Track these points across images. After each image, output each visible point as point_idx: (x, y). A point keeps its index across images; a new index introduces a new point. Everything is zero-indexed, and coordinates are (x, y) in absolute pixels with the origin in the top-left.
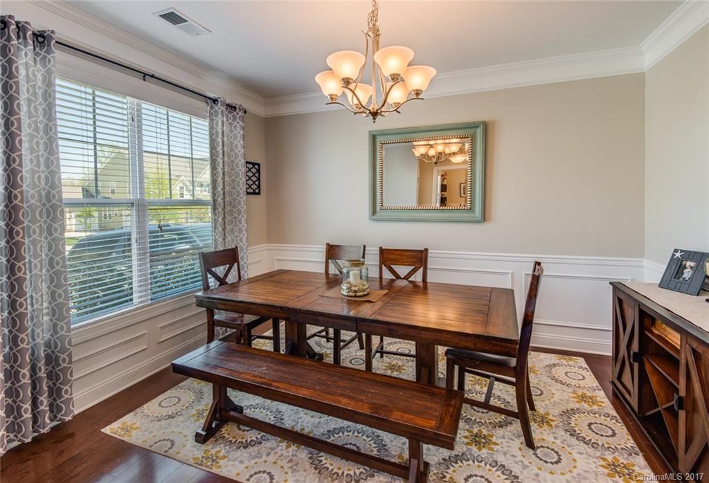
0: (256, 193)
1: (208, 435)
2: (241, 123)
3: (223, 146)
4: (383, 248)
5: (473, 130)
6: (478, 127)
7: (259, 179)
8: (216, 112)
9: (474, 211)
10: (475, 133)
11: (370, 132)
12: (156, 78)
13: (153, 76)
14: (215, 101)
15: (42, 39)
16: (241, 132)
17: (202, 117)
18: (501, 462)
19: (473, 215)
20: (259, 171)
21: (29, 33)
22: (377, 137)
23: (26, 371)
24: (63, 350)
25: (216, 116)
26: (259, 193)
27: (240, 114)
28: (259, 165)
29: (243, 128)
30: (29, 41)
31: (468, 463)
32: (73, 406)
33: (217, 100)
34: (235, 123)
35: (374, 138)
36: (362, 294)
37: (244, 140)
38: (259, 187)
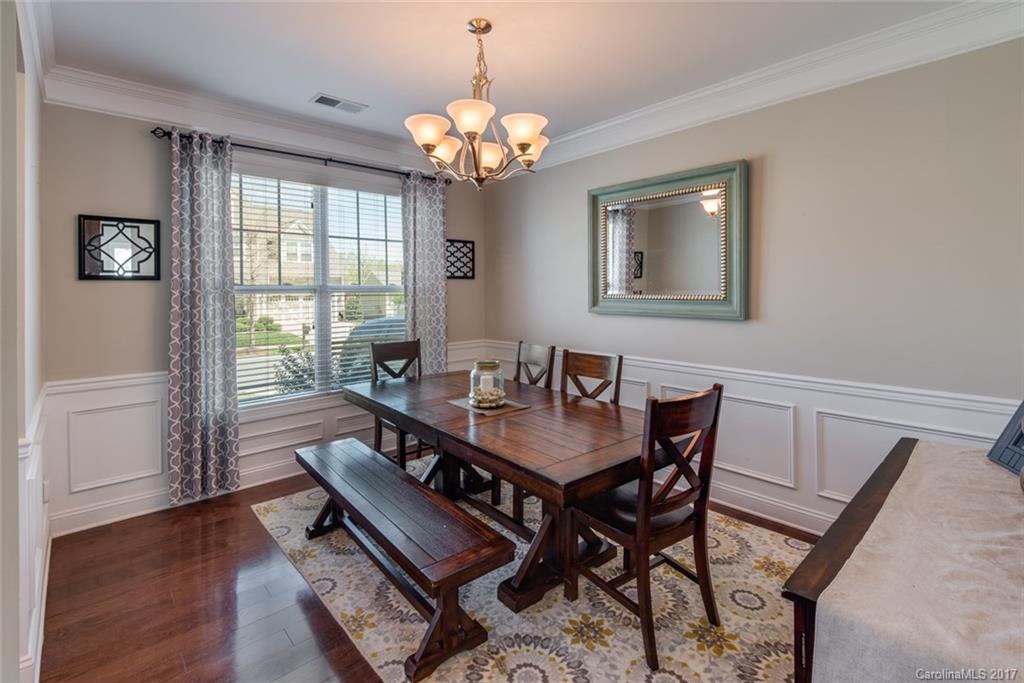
0: (470, 276)
1: (317, 532)
2: (441, 196)
3: (415, 225)
4: (570, 351)
5: (728, 175)
6: (734, 170)
7: (473, 260)
8: (409, 187)
9: (731, 303)
10: (730, 180)
11: (589, 191)
12: (335, 161)
13: (331, 160)
14: (408, 175)
15: (219, 144)
16: (441, 207)
17: (395, 194)
18: (586, 666)
19: (730, 308)
20: (473, 250)
21: (209, 142)
22: (600, 198)
23: (197, 436)
24: (231, 424)
25: (409, 192)
26: (473, 277)
27: (440, 186)
28: (473, 243)
29: (444, 202)
30: (209, 149)
31: (542, 650)
32: (238, 478)
33: (409, 174)
34: (435, 197)
35: (594, 200)
36: (487, 405)
37: (444, 216)
38: (473, 270)
